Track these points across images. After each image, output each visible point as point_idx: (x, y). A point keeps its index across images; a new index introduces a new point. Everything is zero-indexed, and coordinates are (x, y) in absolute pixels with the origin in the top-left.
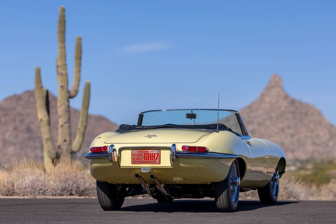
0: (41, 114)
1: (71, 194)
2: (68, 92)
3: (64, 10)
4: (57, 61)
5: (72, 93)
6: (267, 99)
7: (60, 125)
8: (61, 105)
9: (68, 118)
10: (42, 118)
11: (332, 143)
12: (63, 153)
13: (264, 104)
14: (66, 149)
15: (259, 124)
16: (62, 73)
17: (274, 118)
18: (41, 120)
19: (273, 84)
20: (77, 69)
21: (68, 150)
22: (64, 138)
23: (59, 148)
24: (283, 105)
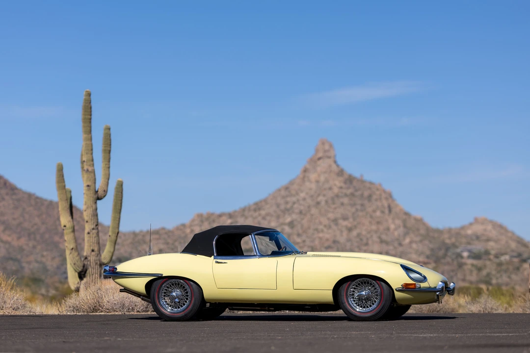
0: (65, 219)
2: (97, 192)
3: (89, 94)
4: (82, 155)
5: (100, 193)
6: (313, 176)
7: (86, 231)
8: (87, 208)
9: (96, 224)
10: (65, 224)
11: (407, 240)
12: (90, 265)
13: (307, 184)
14: (95, 260)
15: (301, 212)
16: (88, 170)
17: (323, 203)
18: (65, 226)
19: (320, 155)
20: (106, 164)
21: (96, 262)
22: (92, 248)
23: (86, 260)
24: (335, 185)
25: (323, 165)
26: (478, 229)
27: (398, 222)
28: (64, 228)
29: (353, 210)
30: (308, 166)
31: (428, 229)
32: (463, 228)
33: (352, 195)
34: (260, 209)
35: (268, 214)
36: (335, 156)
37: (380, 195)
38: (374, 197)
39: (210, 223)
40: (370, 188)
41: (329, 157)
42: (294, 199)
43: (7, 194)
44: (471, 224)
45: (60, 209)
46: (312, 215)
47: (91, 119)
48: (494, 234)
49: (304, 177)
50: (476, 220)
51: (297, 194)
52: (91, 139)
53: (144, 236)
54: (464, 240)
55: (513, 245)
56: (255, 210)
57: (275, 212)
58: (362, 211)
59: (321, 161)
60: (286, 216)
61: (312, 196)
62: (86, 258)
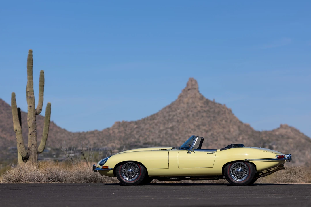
0: (16, 126)
1: (54, 181)
2: (35, 110)
3: (31, 52)
4: (27, 88)
5: (38, 111)
6: (185, 100)
7: (29, 133)
8: (30, 119)
9: (35, 129)
10: (16, 129)
11: (241, 138)
12: (31, 153)
13: (182, 105)
14: (34, 150)
15: (178, 121)
16: (30, 97)
17: (191, 116)
18: (16, 130)
19: (190, 87)
20: (41, 94)
21: (35, 151)
22: (32, 143)
23: (29, 150)
24: (198, 105)
25: (191, 93)
26: (283, 131)
27: (235, 127)
28: (16, 131)
29: (209, 120)
30: (182, 94)
31: (253, 131)
32: (274, 131)
33: (208, 111)
34: (153, 119)
35: (158, 122)
36: (198, 88)
37: (225, 111)
38: (221, 112)
39: (124, 127)
40: (219, 107)
41: (195, 89)
42: (174, 113)
43: (4, 110)
44: (278, 129)
45: (13, 120)
46: (184, 123)
47: (32, 67)
48: (292, 134)
49: (180, 100)
50: (282, 126)
51: (176, 110)
52: (32, 79)
53: (85, 135)
54: (274, 138)
55: (303, 141)
56: (151, 120)
57: (163, 121)
58: (214, 120)
59: (190, 91)
60: (169, 123)
61: (185, 112)
62: (29, 149)
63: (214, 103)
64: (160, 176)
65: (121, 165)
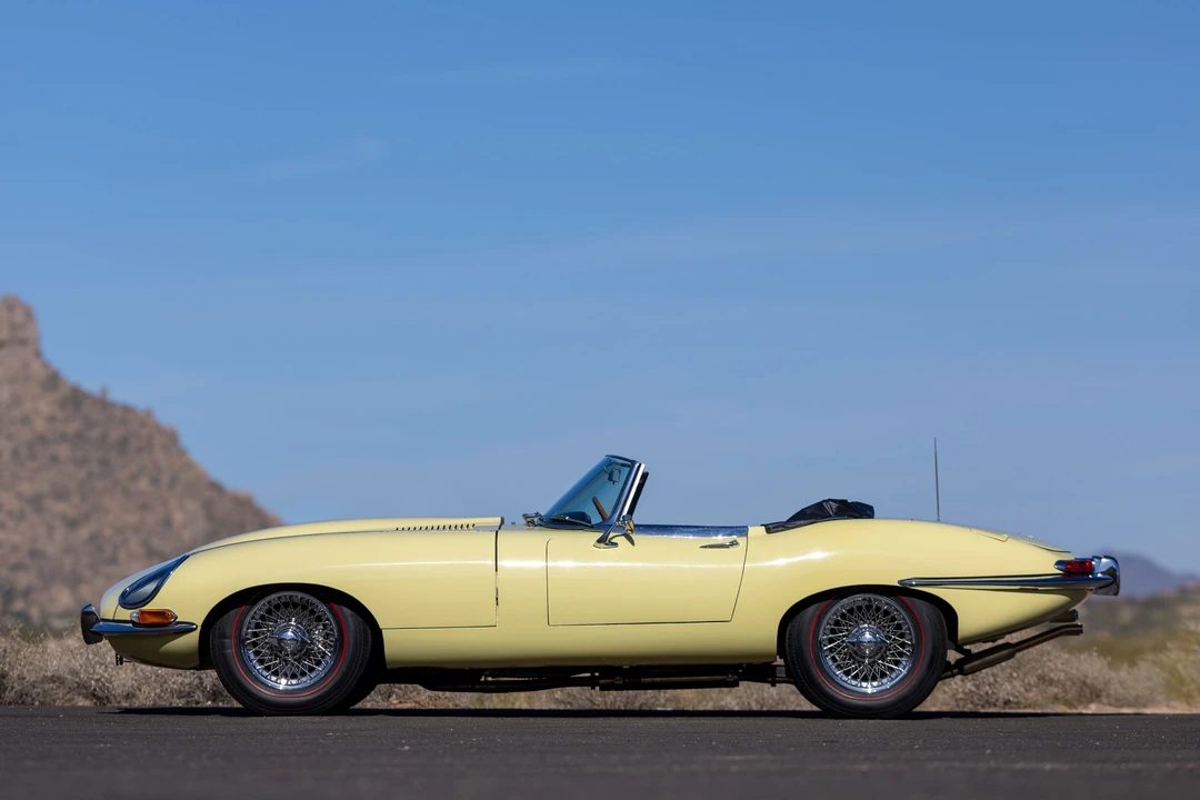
24: (38, 412)
25: (8, 361)
27: (192, 505)
29: (82, 474)
33: (80, 436)
36: (37, 340)
37: (150, 438)
38: (135, 443)
40: (124, 422)
41: (23, 342)
58: (103, 477)
63: (103, 403)
64: (448, 666)
65: (242, 608)
